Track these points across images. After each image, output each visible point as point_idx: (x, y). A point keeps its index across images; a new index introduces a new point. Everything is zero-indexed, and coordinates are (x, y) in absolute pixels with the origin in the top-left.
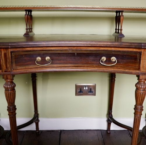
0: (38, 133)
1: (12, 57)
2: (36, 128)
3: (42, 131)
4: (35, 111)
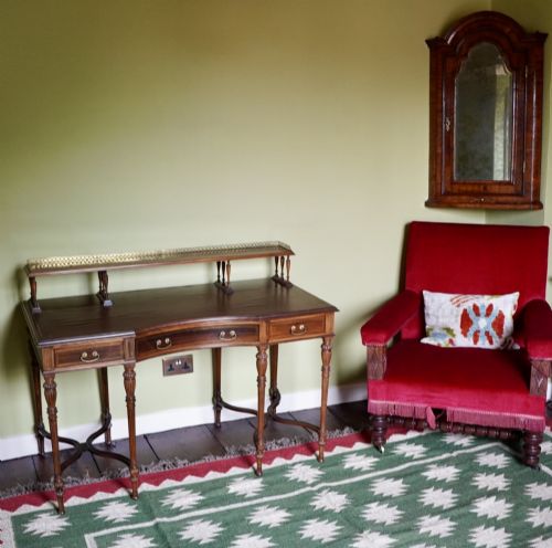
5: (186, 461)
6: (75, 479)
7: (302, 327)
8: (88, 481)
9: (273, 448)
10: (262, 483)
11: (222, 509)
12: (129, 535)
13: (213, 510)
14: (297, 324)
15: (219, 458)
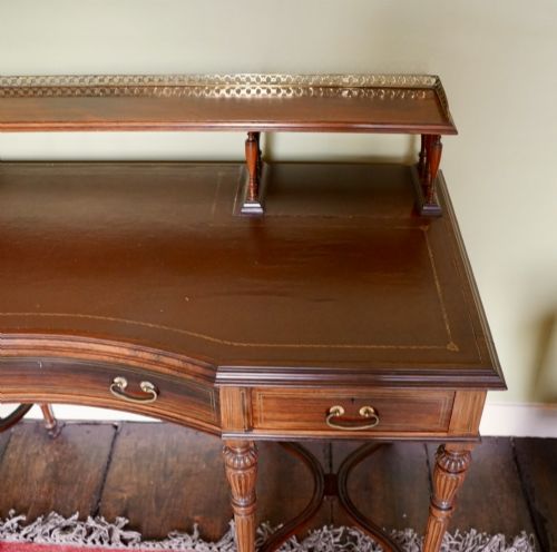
0: (51, 431)
3: (65, 423)
5: (135, 535)
7: (367, 411)
14: (352, 401)
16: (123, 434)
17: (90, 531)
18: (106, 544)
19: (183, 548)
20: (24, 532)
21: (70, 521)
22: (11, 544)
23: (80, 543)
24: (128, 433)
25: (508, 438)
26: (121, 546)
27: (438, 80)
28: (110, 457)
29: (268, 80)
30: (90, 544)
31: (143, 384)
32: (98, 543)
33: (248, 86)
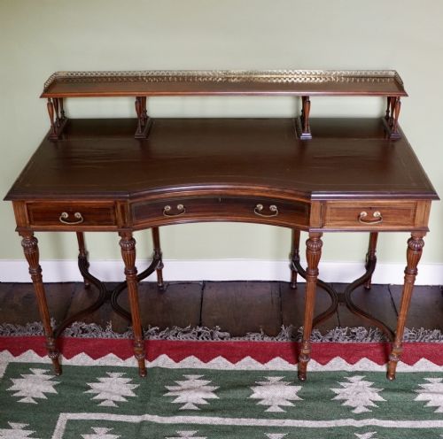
0: (161, 287)
1: (131, 210)
2: (158, 278)
3: (169, 284)
4: (155, 250)
5: (227, 334)
6: (97, 328)
7: (377, 214)
8: (108, 334)
9: (340, 341)
10: (298, 394)
11: (229, 421)
12: (105, 430)
13: (216, 420)
14: (371, 209)
15: (267, 339)
16: (207, 287)
17: (200, 334)
18: (210, 340)
19: (256, 340)
20: (160, 334)
21: (186, 329)
22: (154, 341)
23: (195, 340)
24: (210, 287)
25: (439, 286)
26: (220, 340)
27: (396, 73)
28: (202, 299)
29: (311, 74)
30: (201, 340)
31: (271, 207)
32: (206, 339)
33: (300, 76)
